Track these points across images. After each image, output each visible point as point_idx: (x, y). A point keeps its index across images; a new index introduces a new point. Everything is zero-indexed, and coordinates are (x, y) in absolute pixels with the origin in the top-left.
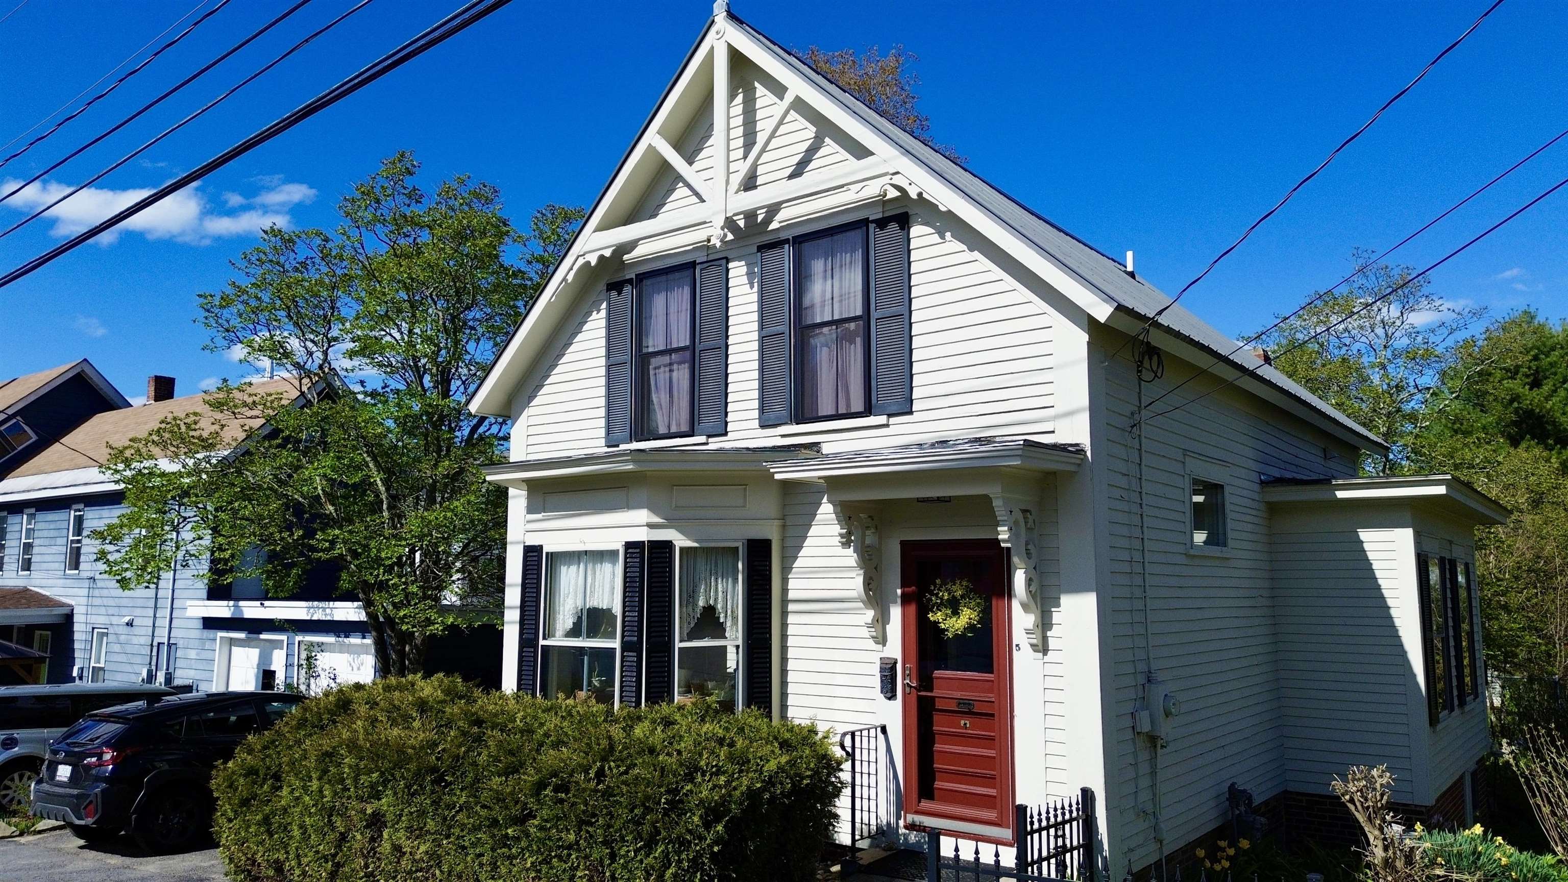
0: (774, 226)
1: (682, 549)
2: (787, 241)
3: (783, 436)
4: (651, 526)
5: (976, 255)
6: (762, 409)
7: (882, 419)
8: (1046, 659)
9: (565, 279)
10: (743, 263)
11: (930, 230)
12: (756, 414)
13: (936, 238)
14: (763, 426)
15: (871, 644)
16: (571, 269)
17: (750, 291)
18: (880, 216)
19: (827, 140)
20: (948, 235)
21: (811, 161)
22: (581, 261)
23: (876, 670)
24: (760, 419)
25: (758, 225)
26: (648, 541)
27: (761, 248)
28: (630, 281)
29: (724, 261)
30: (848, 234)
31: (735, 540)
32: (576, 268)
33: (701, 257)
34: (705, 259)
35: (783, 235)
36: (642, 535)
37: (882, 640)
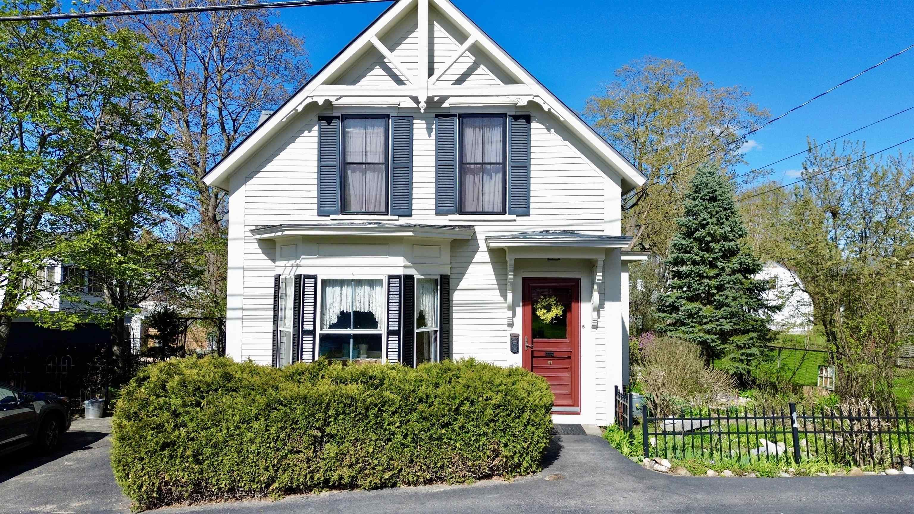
0: (445, 105)
1: (418, 279)
2: (455, 115)
3: (450, 220)
4: (405, 267)
5: (567, 143)
6: (437, 204)
7: (513, 217)
8: (597, 331)
9: (295, 109)
10: (424, 122)
11: (543, 127)
12: (433, 207)
13: (545, 131)
14: (437, 214)
15: (506, 327)
16: (301, 103)
17: (428, 138)
18: (514, 113)
19: (482, 66)
20: (552, 130)
21: (470, 75)
22: (309, 100)
23: (508, 340)
24: (436, 209)
25: (434, 102)
26: (404, 275)
27: (437, 116)
28: (338, 117)
29: (410, 119)
30: (494, 119)
31: (436, 275)
32: (305, 104)
33: (393, 113)
34: (396, 115)
35: (452, 112)
36: (401, 272)
37: (511, 325)
